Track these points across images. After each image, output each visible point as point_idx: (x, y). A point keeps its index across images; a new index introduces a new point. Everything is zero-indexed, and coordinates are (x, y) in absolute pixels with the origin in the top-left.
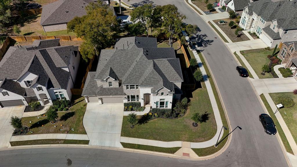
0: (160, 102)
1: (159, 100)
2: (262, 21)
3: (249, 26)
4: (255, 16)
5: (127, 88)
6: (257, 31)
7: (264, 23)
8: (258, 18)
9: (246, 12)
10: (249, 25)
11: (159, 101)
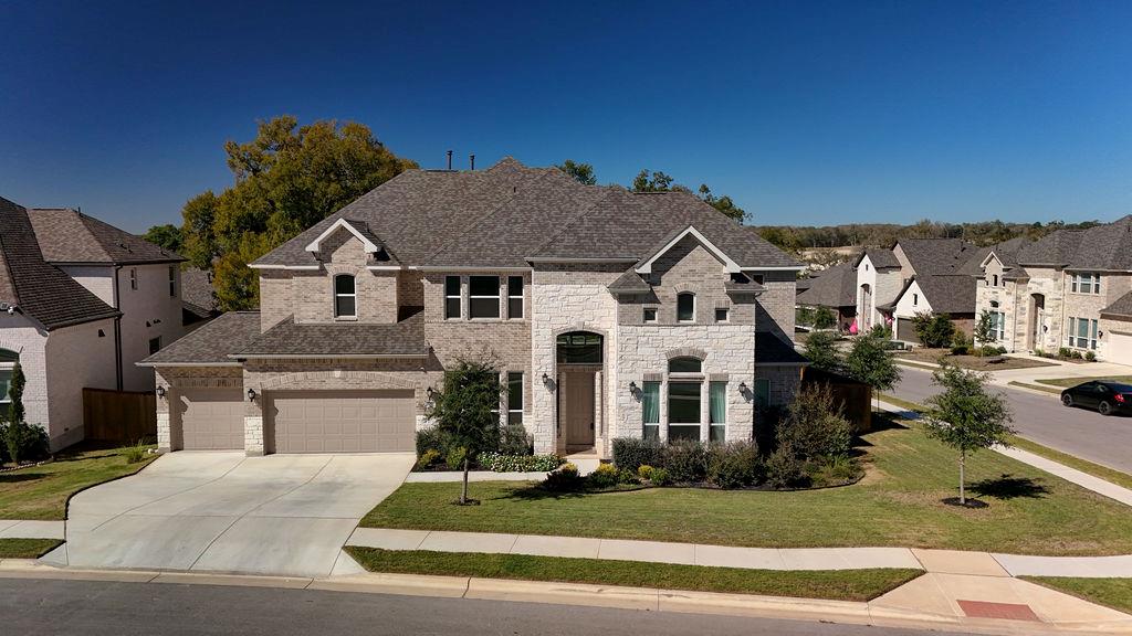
0: (671, 384)
1: (664, 369)
2: (1086, 288)
3: (1026, 331)
4: (1040, 280)
5: (452, 309)
6: (1075, 341)
7: (1097, 291)
8: (1061, 281)
9: (992, 280)
10: (1025, 329)
11: (660, 376)
